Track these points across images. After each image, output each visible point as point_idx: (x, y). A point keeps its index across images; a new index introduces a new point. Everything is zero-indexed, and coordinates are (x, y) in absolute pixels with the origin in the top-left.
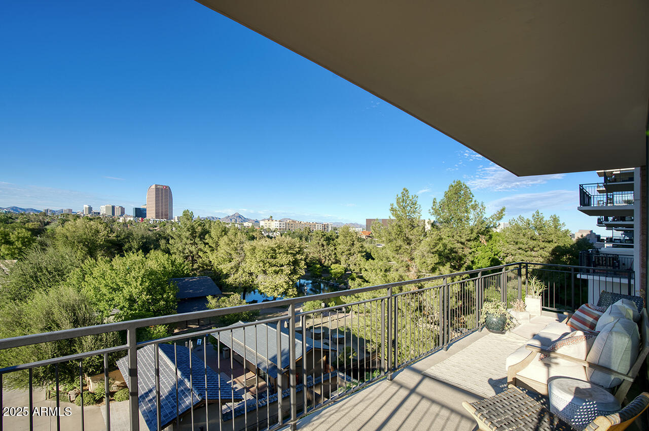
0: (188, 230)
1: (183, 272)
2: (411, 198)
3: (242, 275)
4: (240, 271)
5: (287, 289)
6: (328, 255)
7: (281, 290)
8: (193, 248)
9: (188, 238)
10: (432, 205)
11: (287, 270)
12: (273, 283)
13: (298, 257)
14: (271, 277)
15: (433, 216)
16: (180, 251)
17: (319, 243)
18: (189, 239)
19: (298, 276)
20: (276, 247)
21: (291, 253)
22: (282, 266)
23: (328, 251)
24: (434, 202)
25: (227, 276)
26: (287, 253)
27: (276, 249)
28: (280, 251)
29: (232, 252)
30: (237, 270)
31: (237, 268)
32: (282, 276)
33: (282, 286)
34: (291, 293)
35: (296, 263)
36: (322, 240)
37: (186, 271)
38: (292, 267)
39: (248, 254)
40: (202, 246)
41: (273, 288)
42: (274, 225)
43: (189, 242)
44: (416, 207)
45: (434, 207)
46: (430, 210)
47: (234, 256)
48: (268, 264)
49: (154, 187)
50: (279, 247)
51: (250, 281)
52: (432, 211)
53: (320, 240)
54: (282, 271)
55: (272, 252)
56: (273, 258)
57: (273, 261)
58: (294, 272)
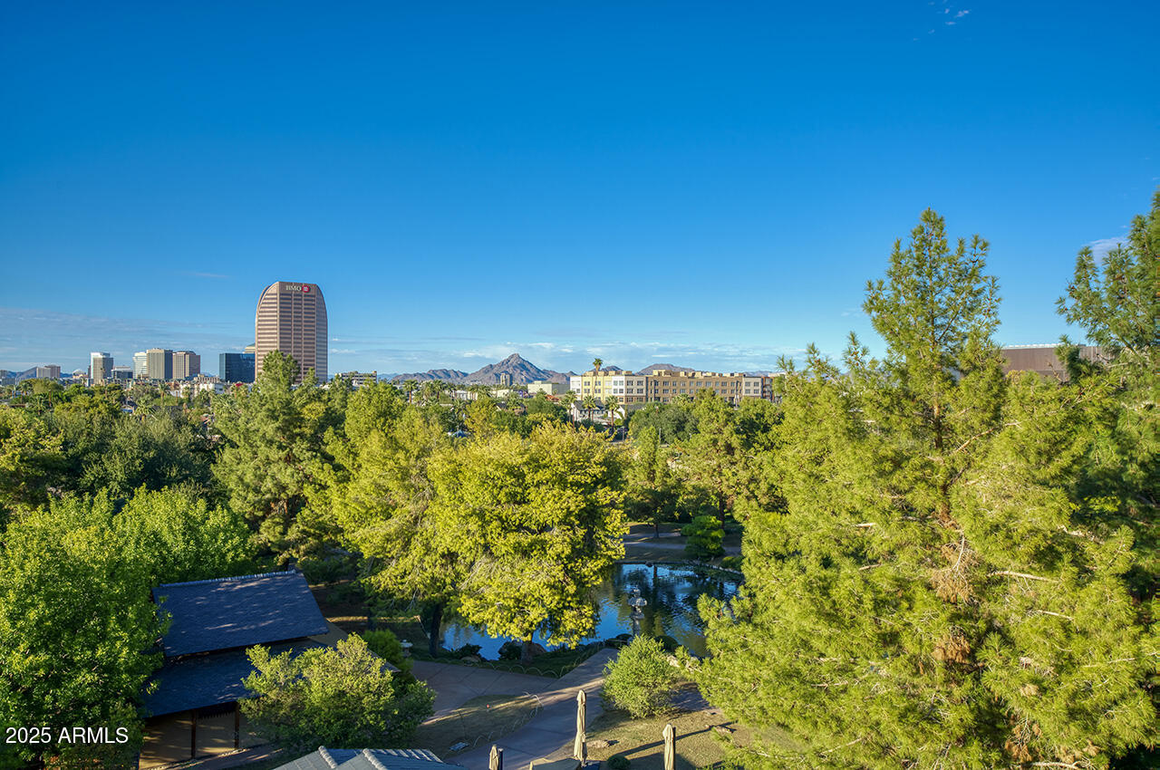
0: (273, 416)
1: (223, 556)
2: (953, 249)
3: (422, 561)
4: (417, 549)
5: (560, 611)
6: (744, 480)
7: (536, 614)
8: (286, 476)
9: (270, 442)
10: (1072, 279)
11: (559, 542)
12: (512, 592)
13: (603, 495)
14: (507, 569)
15: (1076, 323)
16: (248, 486)
17: (715, 442)
18: (275, 446)
19: (600, 563)
20: (526, 463)
21: (578, 484)
22: (545, 528)
23: (746, 467)
24: (1083, 266)
25: (378, 564)
26: (561, 481)
27: (525, 469)
28: (540, 476)
29: (392, 485)
30: (406, 545)
31: (406, 538)
32: (545, 565)
33: (540, 600)
34: (570, 626)
35: (591, 516)
36: (727, 431)
37: (231, 554)
38: (581, 532)
39: (441, 488)
40: (313, 467)
41: (509, 609)
42: (611, 387)
43: (275, 454)
44: (976, 287)
45: (1081, 287)
46: (1061, 301)
47: (398, 496)
48: (495, 524)
49: (274, 289)
50: (536, 463)
51: (448, 580)
52: (1070, 303)
53: (720, 432)
54: (543, 546)
55: (510, 480)
56: (515, 502)
57: (514, 513)
58: (587, 548)
